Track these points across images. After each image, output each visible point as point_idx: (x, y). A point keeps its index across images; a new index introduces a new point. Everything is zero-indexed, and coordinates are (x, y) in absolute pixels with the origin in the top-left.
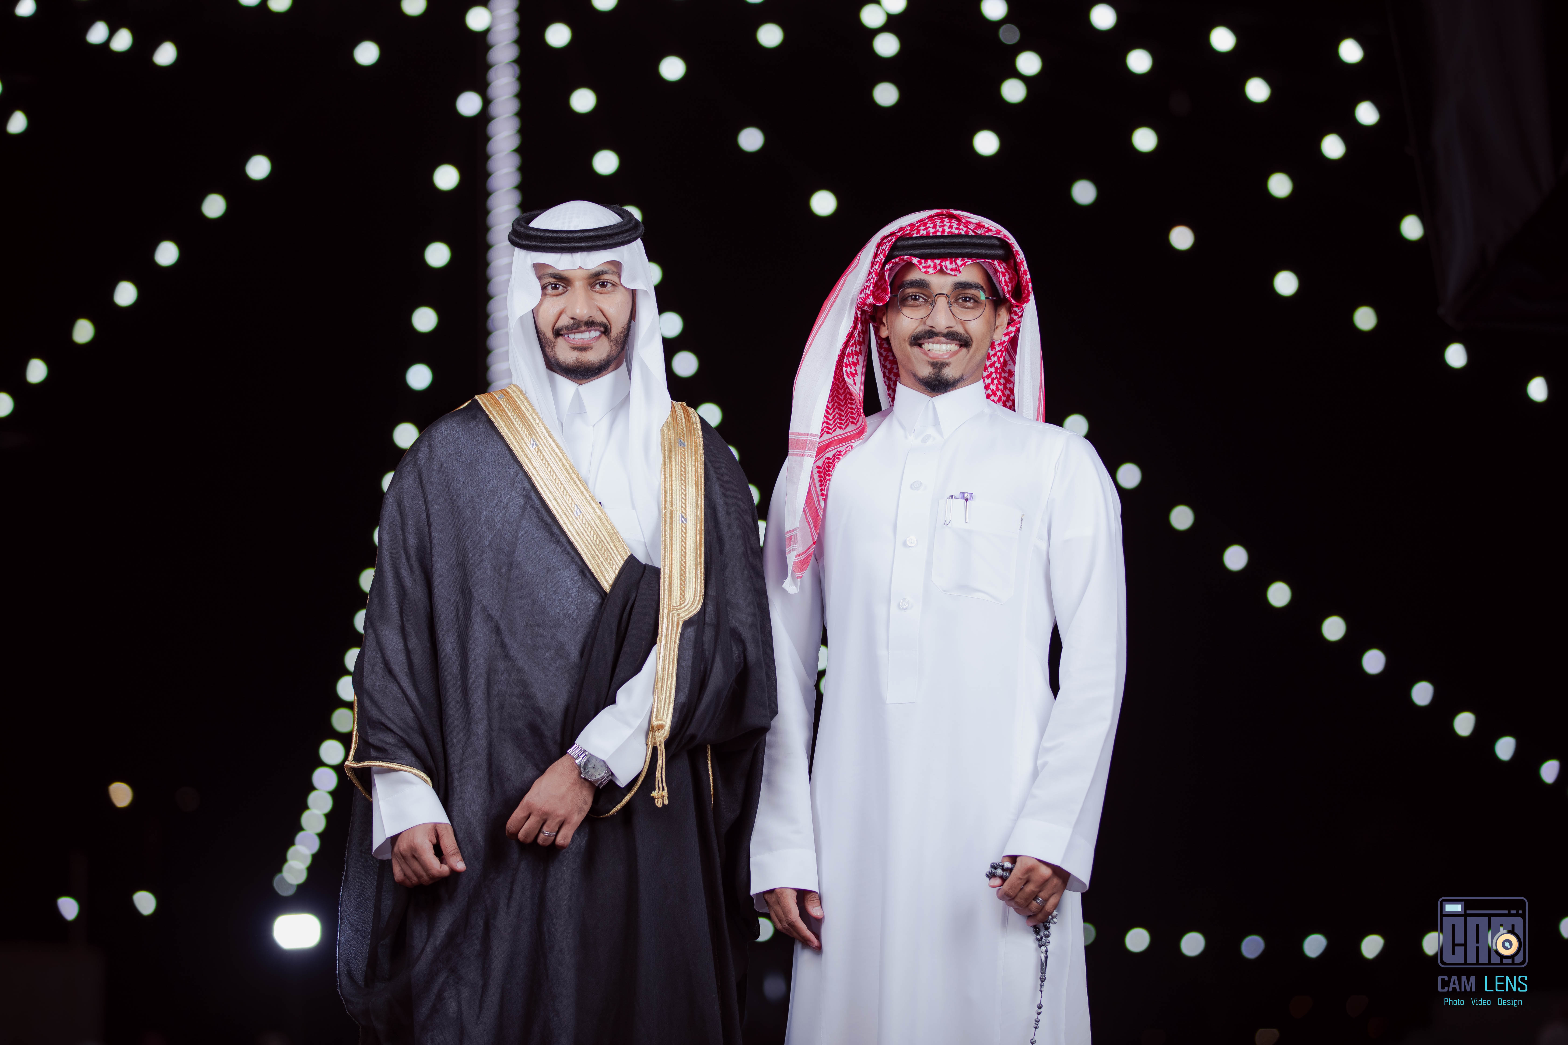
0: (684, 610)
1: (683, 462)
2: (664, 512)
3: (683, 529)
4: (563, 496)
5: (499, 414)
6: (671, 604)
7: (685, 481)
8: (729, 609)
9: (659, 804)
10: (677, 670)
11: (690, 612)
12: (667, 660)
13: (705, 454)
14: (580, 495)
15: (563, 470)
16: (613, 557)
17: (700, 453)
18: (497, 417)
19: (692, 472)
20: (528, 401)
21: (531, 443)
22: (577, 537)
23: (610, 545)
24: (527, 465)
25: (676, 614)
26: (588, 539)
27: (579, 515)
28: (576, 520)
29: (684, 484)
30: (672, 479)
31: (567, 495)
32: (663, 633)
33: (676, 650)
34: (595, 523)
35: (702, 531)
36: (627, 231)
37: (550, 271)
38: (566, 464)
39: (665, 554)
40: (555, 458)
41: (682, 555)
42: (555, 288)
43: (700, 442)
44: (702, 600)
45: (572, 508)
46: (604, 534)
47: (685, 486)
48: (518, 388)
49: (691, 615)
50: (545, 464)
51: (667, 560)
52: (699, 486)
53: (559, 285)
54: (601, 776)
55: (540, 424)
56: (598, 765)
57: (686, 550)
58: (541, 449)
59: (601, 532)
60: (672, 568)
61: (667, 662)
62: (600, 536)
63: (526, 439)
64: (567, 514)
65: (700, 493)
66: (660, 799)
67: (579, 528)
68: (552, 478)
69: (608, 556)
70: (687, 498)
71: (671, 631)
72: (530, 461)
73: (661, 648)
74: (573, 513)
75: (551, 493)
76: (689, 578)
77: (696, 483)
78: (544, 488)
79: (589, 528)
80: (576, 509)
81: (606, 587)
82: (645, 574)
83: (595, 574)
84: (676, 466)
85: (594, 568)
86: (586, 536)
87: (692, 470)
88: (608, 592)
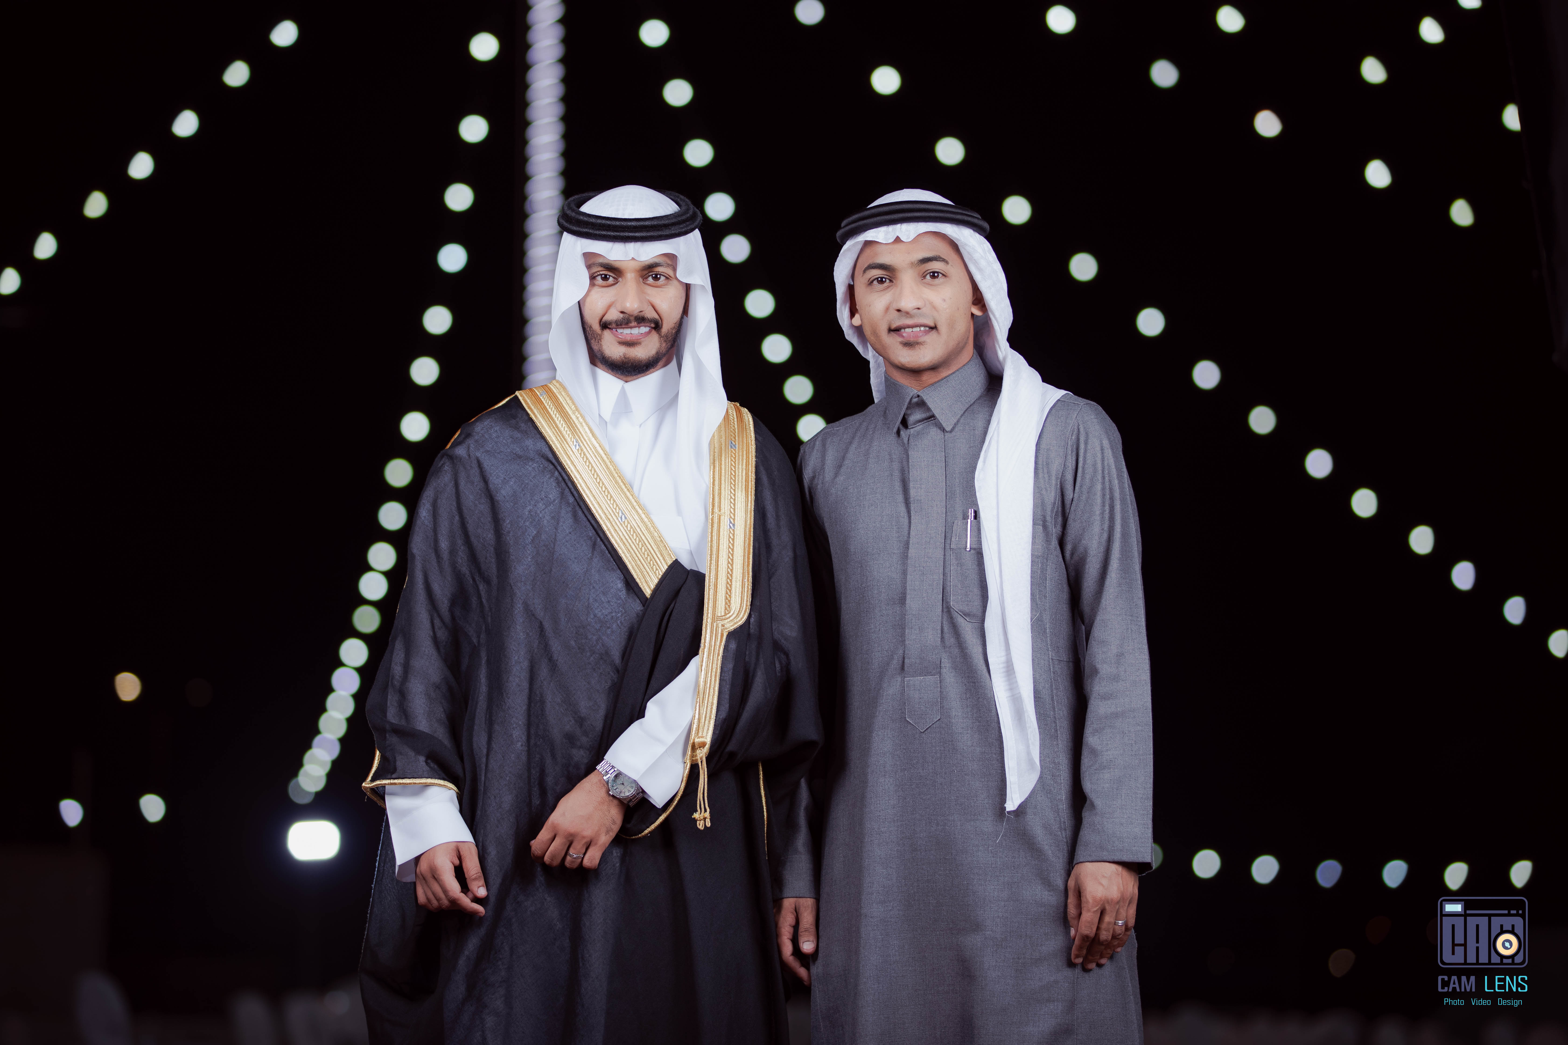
0: (729, 620)
1: (733, 464)
2: (711, 517)
3: (731, 535)
4: (607, 501)
5: (541, 413)
6: (715, 614)
7: (735, 485)
9: (700, 826)
10: (720, 685)
11: (735, 623)
12: (710, 672)
13: (756, 457)
14: (625, 500)
15: (608, 473)
16: (658, 566)
17: (751, 456)
18: (539, 417)
19: (742, 476)
20: (571, 399)
21: (574, 444)
22: (622, 546)
23: (655, 554)
25: (720, 625)
26: (633, 547)
27: (623, 520)
28: (620, 526)
29: (733, 488)
30: (720, 482)
32: (706, 644)
33: (719, 663)
34: (641, 530)
35: (750, 537)
36: (685, 221)
37: (601, 261)
38: (611, 466)
39: (711, 560)
40: (598, 458)
41: (729, 563)
42: (604, 278)
43: (752, 445)
44: (748, 611)
45: (616, 514)
46: (650, 542)
47: (735, 490)
48: (561, 384)
49: (736, 625)
50: (588, 466)
51: (713, 567)
52: (750, 490)
53: (609, 276)
54: (631, 792)
55: (584, 424)
56: (627, 782)
57: (733, 557)
58: (585, 450)
59: (647, 539)
60: (717, 576)
61: (709, 675)
62: (645, 544)
63: (569, 440)
64: (611, 519)
65: (750, 497)
66: (702, 821)
67: (623, 534)
68: (595, 482)
69: (653, 564)
70: (736, 502)
71: (715, 643)
72: (572, 463)
73: (702, 658)
74: (617, 519)
75: (595, 498)
76: (736, 587)
77: (745, 487)
78: (588, 492)
79: (635, 534)
80: (620, 514)
81: (647, 592)
82: (690, 580)
83: (637, 579)
84: (725, 469)
85: (637, 574)
86: (630, 541)
87: (742, 474)
88: (649, 597)
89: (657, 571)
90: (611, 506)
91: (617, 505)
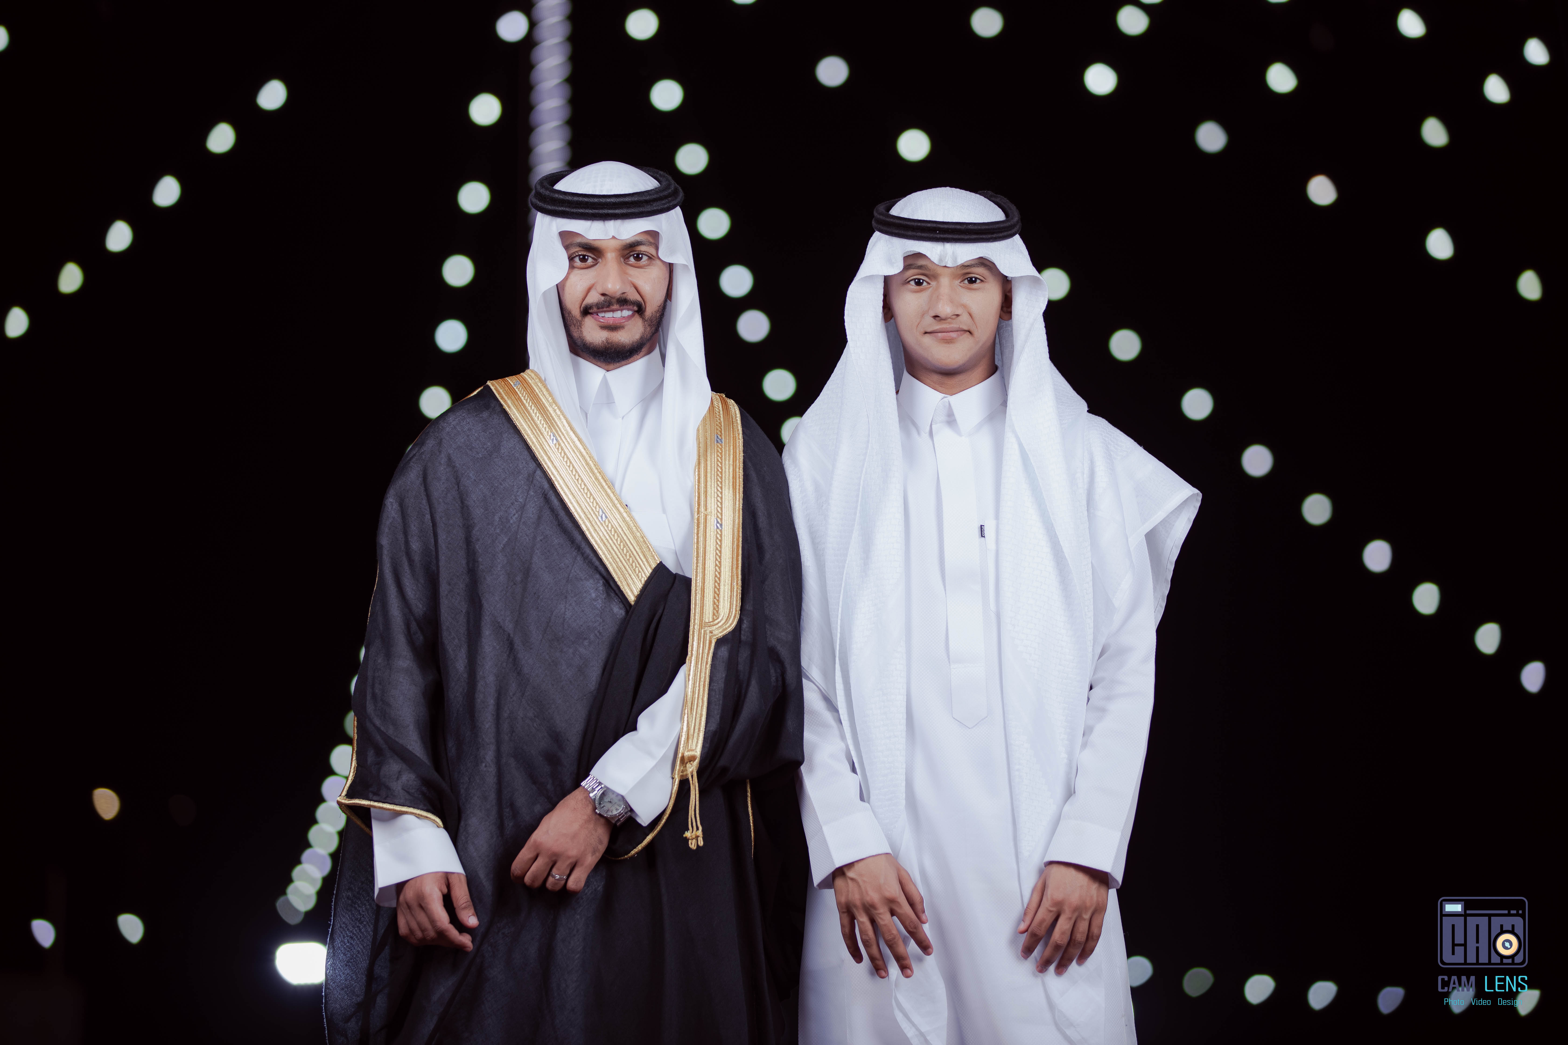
0: (717, 626)
1: (720, 460)
2: (696, 517)
3: (718, 536)
4: (587, 499)
5: (514, 403)
6: (702, 619)
7: (721, 483)
8: (767, 626)
9: (693, 845)
10: (709, 694)
11: (724, 630)
12: (698, 683)
13: (744, 452)
14: (606, 498)
15: (587, 469)
16: (642, 569)
17: (738, 451)
18: (513, 407)
19: (729, 472)
20: (548, 390)
21: (550, 438)
22: (601, 545)
23: (639, 555)
24: (546, 463)
25: (708, 632)
26: (615, 548)
27: (604, 520)
28: (600, 526)
29: (720, 485)
30: (706, 480)
31: (591, 497)
32: (694, 652)
33: (708, 672)
34: (623, 530)
35: (739, 538)
36: (666, 197)
37: (579, 240)
38: (590, 462)
39: (697, 563)
40: (578, 455)
41: (716, 565)
42: (583, 259)
43: (739, 439)
44: (738, 616)
45: (596, 513)
46: (633, 543)
47: (721, 488)
48: (536, 374)
49: (725, 632)
50: (566, 462)
51: (700, 570)
52: (738, 487)
53: (588, 256)
54: (619, 811)
55: (561, 417)
56: (615, 800)
57: (721, 559)
58: (563, 445)
59: (629, 540)
60: (704, 580)
61: (698, 685)
62: (627, 545)
63: (545, 434)
64: (591, 519)
65: (737, 495)
66: (694, 840)
67: (604, 534)
68: (574, 479)
69: (636, 567)
70: (724, 501)
71: (703, 650)
72: (549, 458)
73: (690, 669)
74: (597, 518)
75: (574, 496)
76: (724, 591)
77: (733, 485)
78: (566, 490)
79: (616, 534)
80: (601, 513)
81: (632, 598)
82: (675, 585)
83: (619, 583)
84: (711, 465)
85: (619, 578)
86: (610, 541)
87: (729, 469)
88: (633, 603)
89: (640, 574)
90: (591, 504)
91: (597, 503)
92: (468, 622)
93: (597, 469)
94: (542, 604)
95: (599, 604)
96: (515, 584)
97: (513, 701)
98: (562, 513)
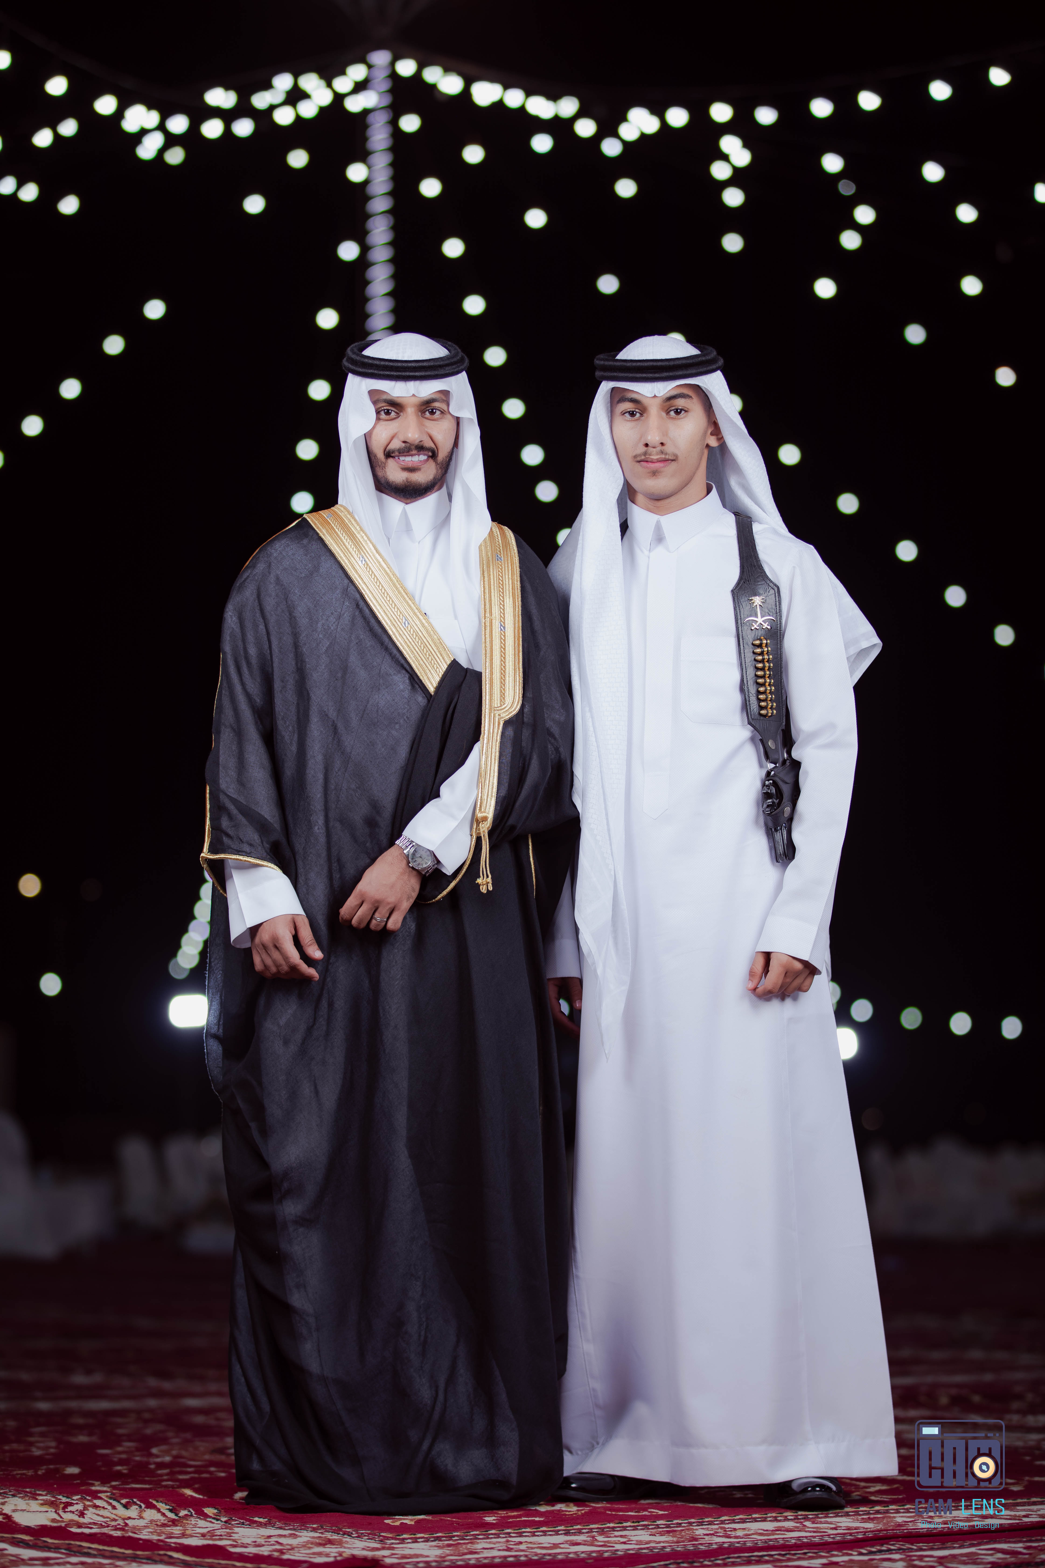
0: (504, 710)
1: (501, 575)
2: (484, 621)
3: (502, 637)
4: (392, 609)
5: (328, 532)
6: (492, 706)
7: (503, 593)
8: (545, 710)
9: (484, 890)
10: (499, 767)
11: (510, 713)
12: (490, 757)
13: (521, 567)
14: (408, 607)
15: (391, 584)
16: (439, 665)
17: (516, 567)
18: (327, 535)
19: (509, 584)
20: (355, 520)
21: (360, 559)
22: (405, 646)
23: (436, 654)
24: (357, 580)
25: (497, 715)
26: (417, 648)
27: (407, 626)
28: (404, 631)
29: (502, 595)
30: (491, 591)
32: (485, 732)
33: (497, 748)
34: (422, 634)
35: (519, 638)
36: (454, 363)
37: (384, 397)
38: (394, 579)
39: (485, 659)
40: (383, 573)
41: (502, 660)
42: (388, 413)
43: (516, 557)
44: (521, 702)
45: (400, 620)
46: (431, 644)
47: (503, 597)
48: (346, 508)
49: (511, 715)
51: (488, 666)
52: (516, 597)
53: (392, 410)
54: (429, 864)
55: (368, 541)
56: (426, 854)
57: (505, 656)
58: (370, 565)
59: (428, 642)
60: (492, 672)
61: (489, 759)
62: (427, 646)
63: (355, 556)
64: (396, 625)
65: (517, 603)
66: (485, 886)
67: (407, 638)
68: (380, 592)
69: (434, 664)
70: (506, 608)
71: (493, 730)
72: (360, 576)
73: (483, 746)
74: (401, 625)
75: (381, 607)
76: (509, 681)
77: (513, 594)
78: (374, 602)
79: (417, 638)
80: (404, 620)
81: (432, 689)
82: (467, 678)
83: (421, 678)
84: (494, 579)
85: (420, 673)
86: (413, 643)
87: (509, 582)
88: (433, 694)
89: (438, 669)
90: (395, 613)
91: (401, 613)
92: (298, 712)
93: (399, 585)
94: (360, 695)
95: (406, 694)
96: (337, 680)
97: (339, 775)
98: (373, 621)
